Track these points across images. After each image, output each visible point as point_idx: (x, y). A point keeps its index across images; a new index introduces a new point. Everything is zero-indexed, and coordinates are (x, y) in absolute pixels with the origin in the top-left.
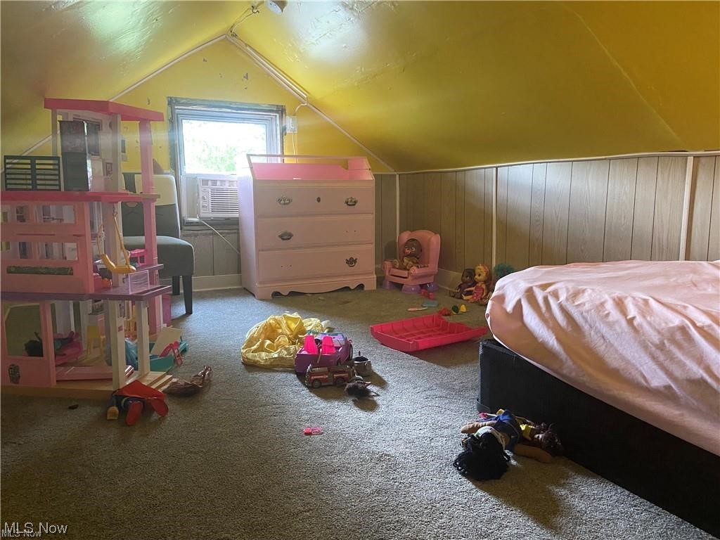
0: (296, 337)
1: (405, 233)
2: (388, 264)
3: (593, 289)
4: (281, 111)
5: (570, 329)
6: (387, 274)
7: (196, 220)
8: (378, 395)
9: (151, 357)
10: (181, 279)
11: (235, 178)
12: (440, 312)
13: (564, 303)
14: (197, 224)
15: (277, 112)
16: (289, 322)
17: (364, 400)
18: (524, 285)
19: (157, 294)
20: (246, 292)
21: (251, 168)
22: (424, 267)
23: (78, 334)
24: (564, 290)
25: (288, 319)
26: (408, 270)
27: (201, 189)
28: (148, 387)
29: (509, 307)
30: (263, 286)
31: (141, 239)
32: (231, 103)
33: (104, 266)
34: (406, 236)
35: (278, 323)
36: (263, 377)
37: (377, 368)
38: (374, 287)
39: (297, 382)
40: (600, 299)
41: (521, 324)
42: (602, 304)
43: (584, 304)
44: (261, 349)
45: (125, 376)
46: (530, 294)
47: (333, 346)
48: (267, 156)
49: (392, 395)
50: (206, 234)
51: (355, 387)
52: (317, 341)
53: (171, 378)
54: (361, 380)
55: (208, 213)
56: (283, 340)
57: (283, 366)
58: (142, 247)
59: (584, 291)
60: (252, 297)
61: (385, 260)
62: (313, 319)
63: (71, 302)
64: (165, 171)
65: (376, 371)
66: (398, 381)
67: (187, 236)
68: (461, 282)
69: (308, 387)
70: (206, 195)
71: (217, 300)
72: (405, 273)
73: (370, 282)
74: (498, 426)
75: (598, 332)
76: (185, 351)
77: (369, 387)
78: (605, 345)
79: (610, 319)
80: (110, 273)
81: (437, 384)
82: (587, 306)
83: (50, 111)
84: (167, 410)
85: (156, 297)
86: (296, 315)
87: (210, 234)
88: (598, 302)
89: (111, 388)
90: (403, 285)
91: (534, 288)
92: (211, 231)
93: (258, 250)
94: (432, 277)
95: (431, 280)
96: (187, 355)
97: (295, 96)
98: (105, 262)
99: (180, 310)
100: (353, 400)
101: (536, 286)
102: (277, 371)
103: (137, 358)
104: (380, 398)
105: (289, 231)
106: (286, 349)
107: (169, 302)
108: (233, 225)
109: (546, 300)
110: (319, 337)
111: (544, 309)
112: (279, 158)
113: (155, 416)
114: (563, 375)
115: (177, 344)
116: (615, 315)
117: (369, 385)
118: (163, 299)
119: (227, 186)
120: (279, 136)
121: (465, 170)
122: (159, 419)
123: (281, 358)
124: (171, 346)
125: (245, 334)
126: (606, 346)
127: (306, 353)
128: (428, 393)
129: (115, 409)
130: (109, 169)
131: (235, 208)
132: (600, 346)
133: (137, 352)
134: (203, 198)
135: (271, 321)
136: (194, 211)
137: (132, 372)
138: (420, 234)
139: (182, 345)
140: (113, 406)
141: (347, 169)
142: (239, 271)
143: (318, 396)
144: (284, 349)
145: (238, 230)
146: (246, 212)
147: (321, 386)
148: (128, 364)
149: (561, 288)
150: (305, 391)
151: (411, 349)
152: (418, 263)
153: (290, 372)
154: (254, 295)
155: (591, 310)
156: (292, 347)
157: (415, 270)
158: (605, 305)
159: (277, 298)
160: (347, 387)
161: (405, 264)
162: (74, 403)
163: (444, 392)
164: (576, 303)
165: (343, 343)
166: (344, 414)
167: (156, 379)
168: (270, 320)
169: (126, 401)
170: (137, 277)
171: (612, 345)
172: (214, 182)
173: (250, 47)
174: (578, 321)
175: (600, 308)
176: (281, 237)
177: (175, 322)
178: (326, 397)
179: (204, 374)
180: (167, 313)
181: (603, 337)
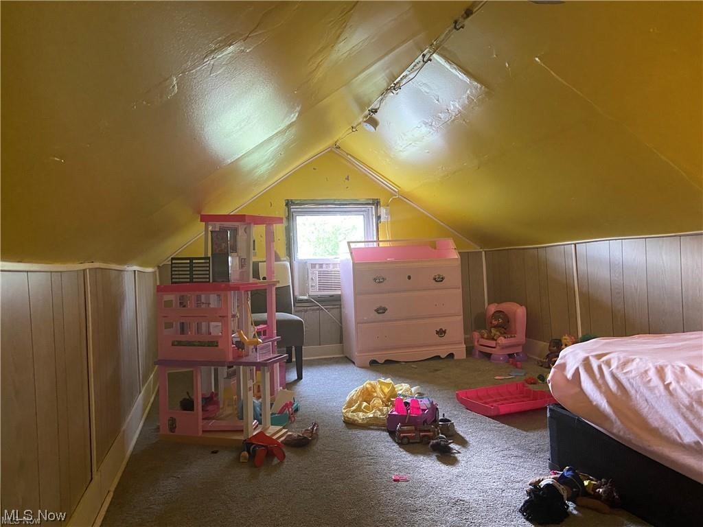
0: (389, 400)
1: (491, 305)
2: (476, 334)
3: (641, 359)
4: (376, 203)
5: (619, 394)
6: (476, 343)
7: (306, 298)
8: (459, 453)
9: (272, 414)
10: (293, 349)
11: (338, 261)
12: (527, 381)
13: (614, 371)
14: (307, 301)
15: (373, 204)
16: (383, 387)
17: (446, 456)
18: (582, 355)
19: (275, 362)
20: (347, 360)
21: (351, 253)
22: (511, 337)
23: (217, 395)
24: (616, 359)
25: (383, 385)
26: (496, 340)
27: (310, 271)
28: (270, 438)
29: (569, 375)
30: (362, 354)
31: (264, 316)
32: (335, 200)
33: (239, 339)
34: (493, 308)
35: (374, 387)
36: (362, 433)
37: (460, 429)
38: (464, 356)
39: (389, 439)
40: (645, 367)
41: (579, 389)
42: (646, 372)
43: (631, 371)
44: (359, 409)
45: (253, 429)
46: (586, 363)
47: (420, 408)
48: (365, 242)
49: (472, 453)
50: (313, 310)
51: (438, 444)
52: (406, 404)
53: (287, 432)
54: (443, 438)
55: (315, 291)
56: (377, 402)
57: (377, 425)
58: (264, 322)
59: (633, 360)
60: (352, 365)
61: (475, 331)
62: (403, 384)
63: (213, 368)
64: (282, 259)
65: (460, 432)
66: (478, 441)
67: (298, 311)
68: (549, 352)
69: (398, 444)
70: (314, 275)
71: (323, 368)
72: (493, 343)
73: (460, 351)
74: (561, 480)
75: (642, 395)
76: (297, 410)
77: (452, 446)
78: (648, 406)
79: (652, 384)
80: (243, 344)
81: (514, 445)
82: (633, 374)
83: (204, 223)
84: (284, 456)
85: (275, 365)
86: (389, 380)
87: (318, 309)
88: (642, 370)
89: (241, 437)
90: (491, 354)
91: (591, 358)
92: (317, 307)
93: (357, 323)
94: (521, 347)
95: (519, 349)
96: (299, 413)
97: (388, 191)
98: (240, 336)
99: (293, 376)
100: (436, 456)
101: (592, 356)
102: (373, 429)
103: (261, 415)
104: (461, 455)
105: (383, 306)
106: (380, 410)
107: (285, 368)
108: (335, 301)
109: (600, 368)
110: (408, 400)
111: (598, 376)
112: (375, 243)
113: (276, 461)
114: (613, 434)
115: (292, 404)
116: (655, 381)
117: (451, 443)
118: (280, 366)
119: (331, 268)
120: (375, 224)
121: (546, 247)
122: (278, 464)
123: (375, 418)
124: (287, 406)
125: (346, 397)
126: (649, 408)
127: (397, 413)
128: (505, 452)
129: (245, 453)
130: (243, 263)
131: (338, 286)
132: (644, 409)
133: (261, 410)
134: (312, 279)
135: (368, 386)
136: (304, 291)
137: (257, 426)
138: (507, 307)
139: (295, 405)
140: (244, 451)
141: (435, 248)
142: (341, 342)
143: (406, 451)
144: (378, 410)
145: (341, 305)
146: (347, 290)
147: (409, 443)
148: (254, 419)
149: (613, 358)
150: (396, 447)
151: (493, 413)
152: (505, 333)
153: (384, 430)
154: (354, 363)
155: (636, 376)
156: (385, 409)
157: (502, 340)
158: (648, 372)
159: (374, 365)
160: (431, 443)
161: (492, 334)
162: (215, 449)
163: (520, 453)
164: (625, 371)
165: (429, 406)
166: (428, 467)
167: (276, 432)
168: (367, 384)
169: (255, 447)
170: (262, 348)
171: (653, 408)
172: (321, 266)
173: (351, 155)
174: (626, 387)
175: (644, 375)
176: (377, 311)
177: (290, 386)
178: (413, 452)
179: (313, 428)
180: (283, 377)
181: (646, 400)
